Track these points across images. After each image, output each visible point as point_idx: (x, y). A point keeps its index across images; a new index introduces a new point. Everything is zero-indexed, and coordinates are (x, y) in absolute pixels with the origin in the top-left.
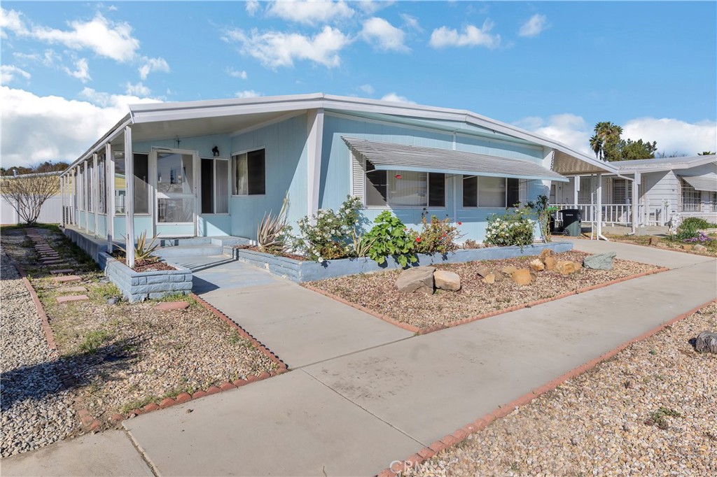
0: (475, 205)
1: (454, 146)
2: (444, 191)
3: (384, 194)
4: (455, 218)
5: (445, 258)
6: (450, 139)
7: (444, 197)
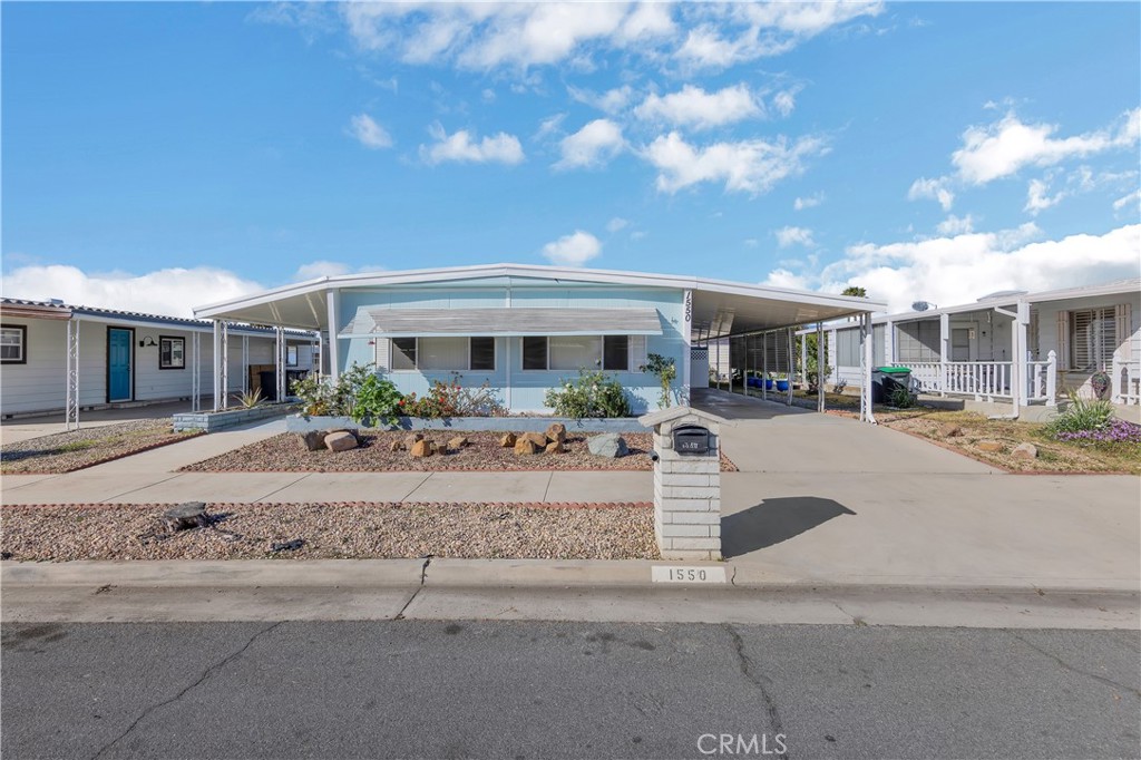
0: (543, 367)
1: (507, 303)
2: (492, 354)
3: (413, 359)
4: (508, 382)
5: (447, 424)
6: (503, 296)
7: (493, 359)
